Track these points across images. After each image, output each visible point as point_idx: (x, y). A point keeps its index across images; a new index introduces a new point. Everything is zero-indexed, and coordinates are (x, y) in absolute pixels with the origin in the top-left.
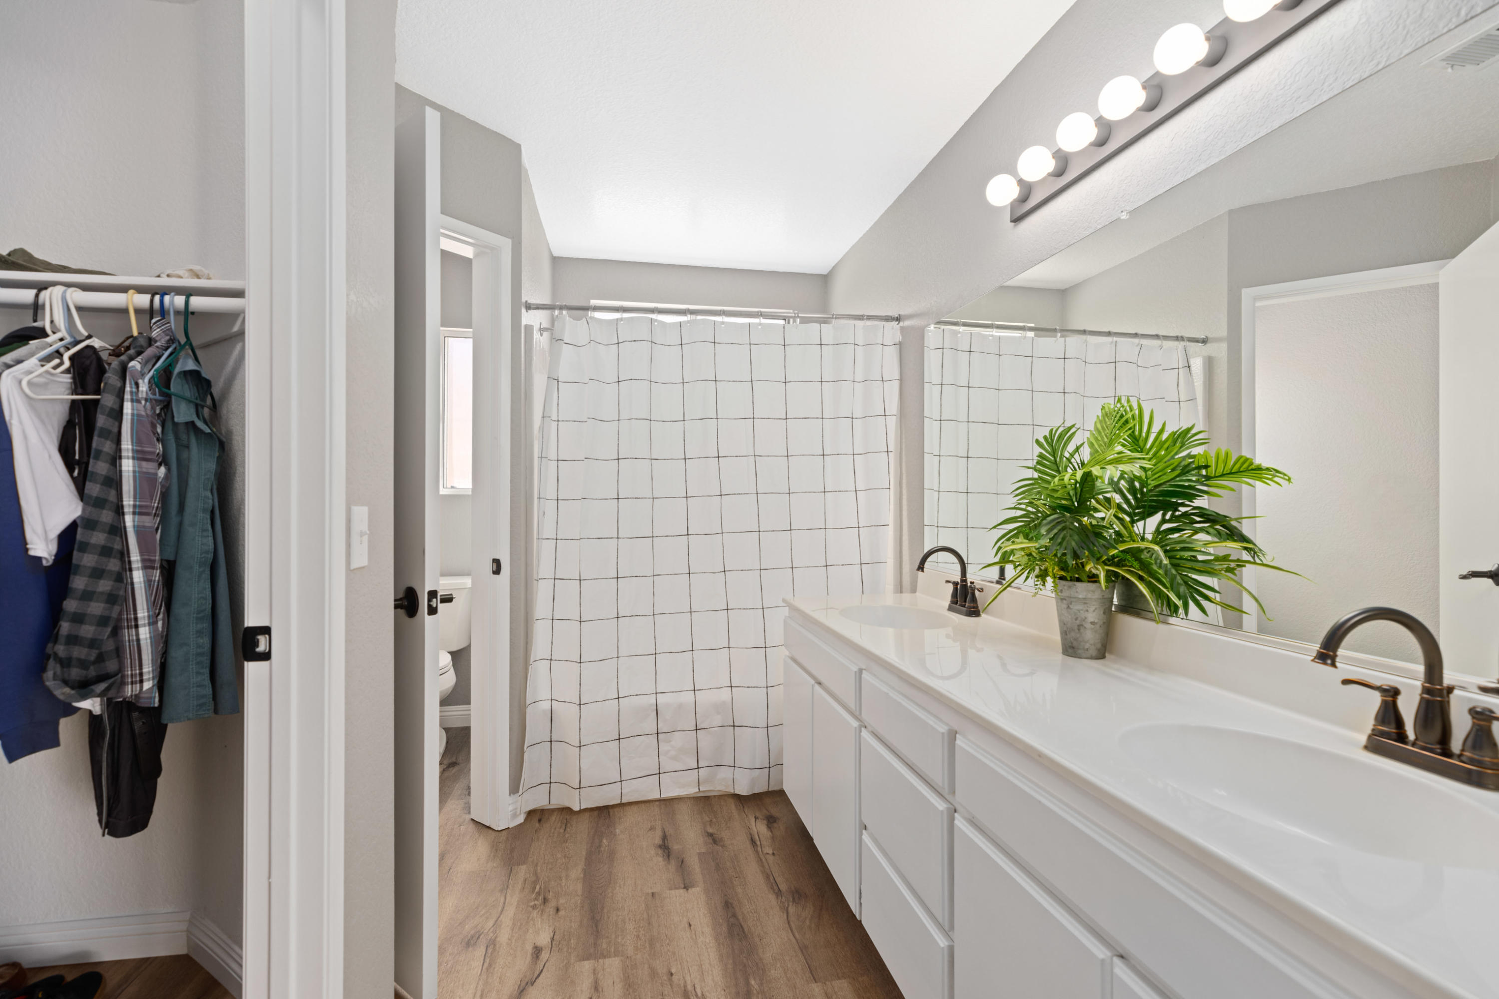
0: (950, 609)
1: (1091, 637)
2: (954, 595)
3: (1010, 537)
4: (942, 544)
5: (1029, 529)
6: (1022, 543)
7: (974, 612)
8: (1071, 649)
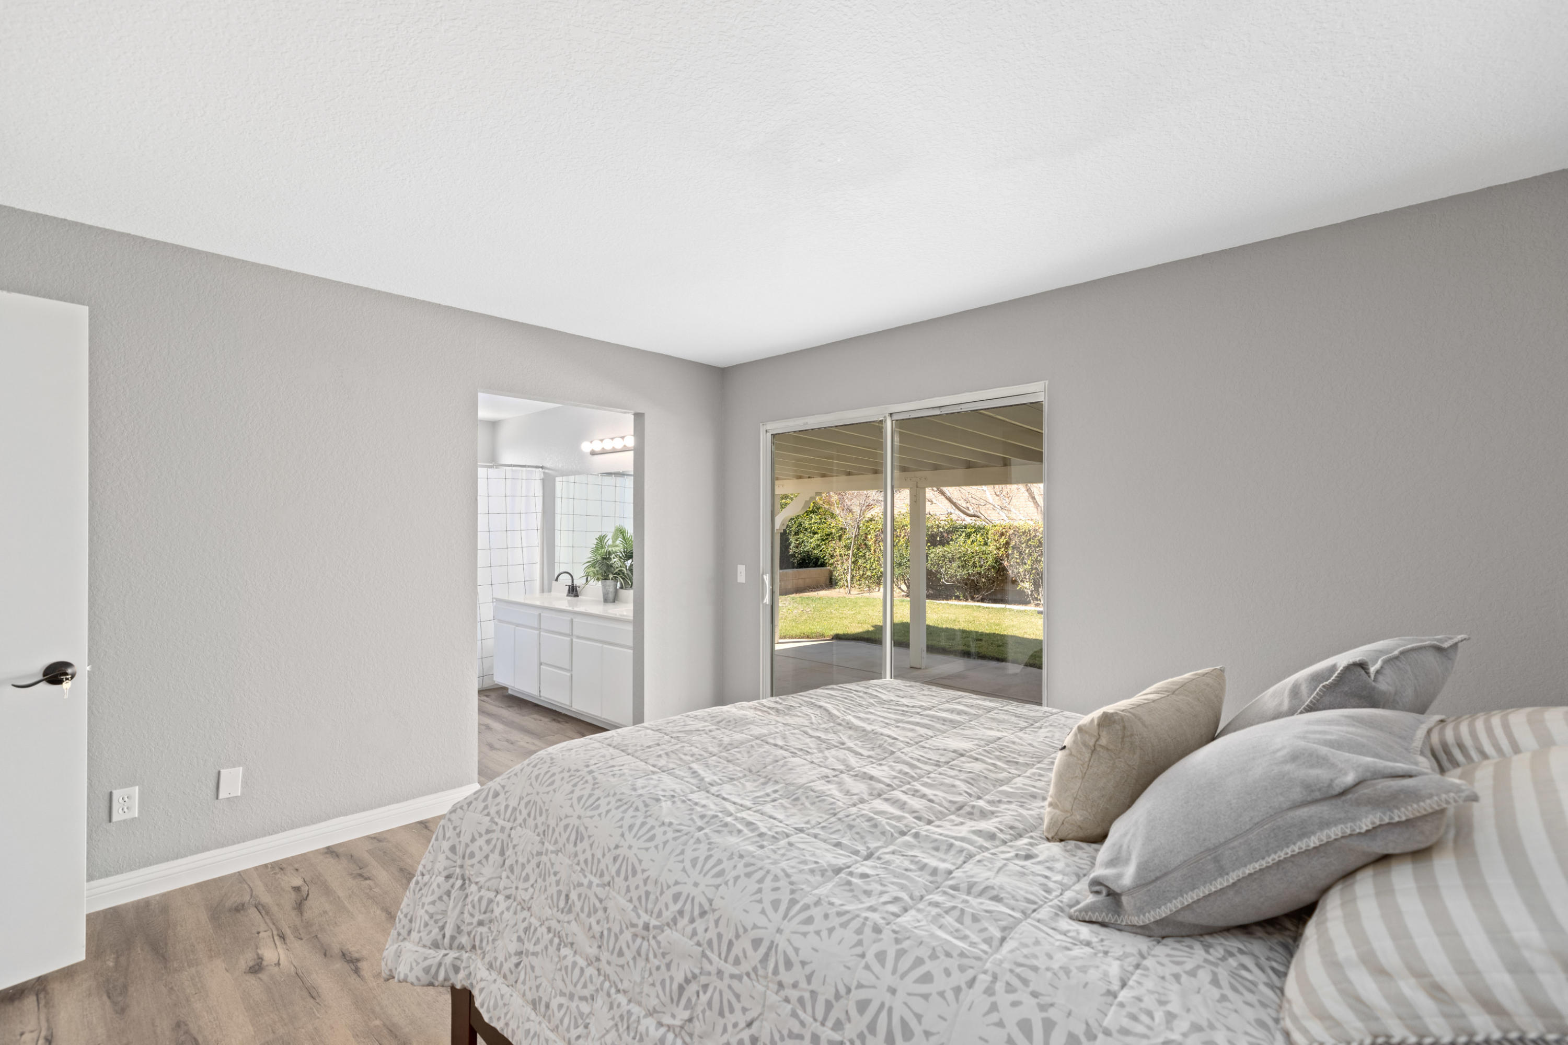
0: (567, 596)
1: (611, 596)
2: (569, 590)
3: (588, 567)
4: (562, 571)
5: (593, 566)
6: (592, 569)
7: (577, 596)
8: (606, 600)
